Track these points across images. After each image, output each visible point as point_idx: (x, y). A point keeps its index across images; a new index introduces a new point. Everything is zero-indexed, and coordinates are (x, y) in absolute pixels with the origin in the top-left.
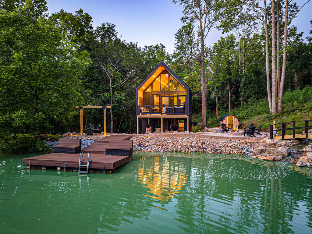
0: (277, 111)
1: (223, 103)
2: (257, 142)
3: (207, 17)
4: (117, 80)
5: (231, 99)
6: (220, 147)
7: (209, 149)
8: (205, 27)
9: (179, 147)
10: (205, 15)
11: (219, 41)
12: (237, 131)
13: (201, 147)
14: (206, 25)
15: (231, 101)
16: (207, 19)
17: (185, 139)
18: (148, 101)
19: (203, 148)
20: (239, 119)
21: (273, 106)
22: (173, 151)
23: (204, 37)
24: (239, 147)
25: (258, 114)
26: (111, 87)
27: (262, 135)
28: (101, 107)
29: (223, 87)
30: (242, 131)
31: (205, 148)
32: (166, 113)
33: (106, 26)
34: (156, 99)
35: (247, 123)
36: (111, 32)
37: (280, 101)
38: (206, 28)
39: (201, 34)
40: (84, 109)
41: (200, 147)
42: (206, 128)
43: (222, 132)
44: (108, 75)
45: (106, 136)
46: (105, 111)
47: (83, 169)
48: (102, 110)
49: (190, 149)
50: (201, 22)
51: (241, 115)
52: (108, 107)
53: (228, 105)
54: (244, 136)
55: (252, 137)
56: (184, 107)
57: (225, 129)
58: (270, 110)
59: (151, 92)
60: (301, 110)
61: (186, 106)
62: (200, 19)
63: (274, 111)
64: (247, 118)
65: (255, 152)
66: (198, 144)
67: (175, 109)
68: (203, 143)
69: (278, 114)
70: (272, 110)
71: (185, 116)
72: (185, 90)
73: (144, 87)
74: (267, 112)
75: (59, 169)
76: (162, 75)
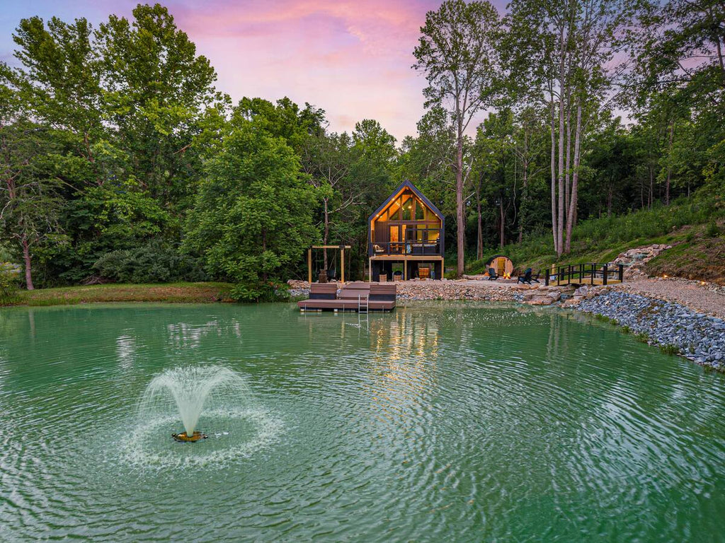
0: (564, 251)
1: (491, 232)
3: (468, 94)
5: (505, 225)
6: (488, 294)
7: (476, 297)
8: (464, 111)
9: (441, 295)
10: (464, 92)
11: (485, 120)
13: (467, 294)
14: (466, 108)
15: (505, 229)
16: (468, 98)
18: (382, 234)
19: (469, 296)
20: (514, 262)
21: (559, 244)
22: (435, 299)
23: (463, 129)
25: (542, 253)
26: (326, 214)
27: (539, 282)
28: (338, 247)
30: (515, 278)
31: (472, 296)
32: (412, 253)
34: (394, 230)
35: (524, 267)
37: (568, 237)
38: (467, 112)
40: (313, 249)
41: (465, 294)
43: (489, 279)
46: (342, 251)
47: (363, 309)
48: (339, 250)
49: (454, 296)
50: (458, 102)
51: (518, 256)
52: (346, 246)
53: (499, 236)
54: (517, 283)
55: (526, 283)
56: (438, 245)
58: (556, 250)
59: (387, 222)
60: (593, 250)
61: (440, 244)
62: (457, 97)
63: (560, 251)
64: (525, 261)
65: (525, 298)
66: (463, 291)
68: (468, 290)
69: (565, 255)
70: (558, 249)
71: (439, 258)
72: (437, 220)
73: (378, 216)
74: (552, 252)
75: (336, 310)
76: (403, 195)
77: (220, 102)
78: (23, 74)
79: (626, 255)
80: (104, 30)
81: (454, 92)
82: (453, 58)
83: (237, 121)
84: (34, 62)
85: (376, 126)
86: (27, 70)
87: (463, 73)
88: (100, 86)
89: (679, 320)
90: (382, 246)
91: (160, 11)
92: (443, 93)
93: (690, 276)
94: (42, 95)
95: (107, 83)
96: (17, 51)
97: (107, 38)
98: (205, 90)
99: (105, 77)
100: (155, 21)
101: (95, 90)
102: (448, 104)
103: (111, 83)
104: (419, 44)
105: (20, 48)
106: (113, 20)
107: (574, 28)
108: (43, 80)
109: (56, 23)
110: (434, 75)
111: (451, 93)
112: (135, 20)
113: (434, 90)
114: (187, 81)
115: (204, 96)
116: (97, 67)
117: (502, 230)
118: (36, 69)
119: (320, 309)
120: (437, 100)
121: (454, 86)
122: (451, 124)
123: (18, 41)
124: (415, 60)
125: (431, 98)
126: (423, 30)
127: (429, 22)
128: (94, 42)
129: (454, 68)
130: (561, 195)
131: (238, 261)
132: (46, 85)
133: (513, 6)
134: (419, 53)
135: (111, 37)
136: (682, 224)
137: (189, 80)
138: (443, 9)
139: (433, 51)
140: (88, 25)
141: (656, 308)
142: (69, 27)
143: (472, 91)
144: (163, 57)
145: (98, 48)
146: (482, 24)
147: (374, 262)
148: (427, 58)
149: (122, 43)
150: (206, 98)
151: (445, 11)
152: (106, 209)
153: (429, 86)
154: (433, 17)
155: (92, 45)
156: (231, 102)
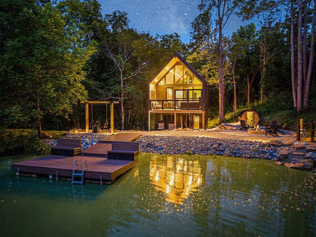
0: (302, 107)
1: (242, 96)
2: (282, 145)
3: (226, 4)
4: (128, 72)
5: (250, 91)
6: (239, 149)
7: (226, 152)
8: (223, 15)
9: (192, 149)
10: (223, 2)
12: (258, 129)
13: (218, 149)
16: (226, 6)
19: (220, 150)
20: (259, 114)
21: (298, 101)
23: (222, 26)
24: (261, 149)
25: (281, 109)
26: (121, 80)
27: (286, 134)
31: (222, 151)
32: (180, 108)
33: (118, 14)
36: (123, 21)
37: (306, 95)
39: (219, 22)
40: (90, 105)
42: (223, 124)
44: (118, 66)
45: (113, 134)
46: (112, 106)
49: (205, 151)
50: (219, 10)
52: (115, 102)
53: (247, 98)
54: (266, 135)
55: (275, 136)
57: (244, 127)
58: (295, 106)
59: (164, 86)
62: (218, 7)
63: (299, 107)
64: (268, 114)
65: (280, 157)
66: (214, 145)
67: (190, 103)
68: (219, 144)
69: (304, 110)
70: (297, 105)
72: (200, 83)
73: (156, 80)
74: (292, 108)
76: (176, 66)
111: (215, 6)
113: (205, 5)
117: (249, 94)
153: (201, 3)
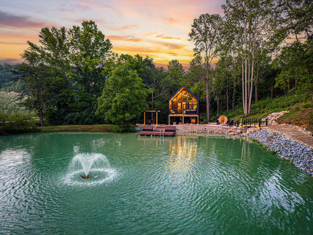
0: (247, 113)
1: (223, 105)
2: (230, 128)
3: (211, 50)
4: (156, 94)
6: (213, 130)
7: (208, 131)
9: (195, 130)
10: (209, 49)
12: (224, 124)
14: (210, 56)
16: (211, 52)
17: (197, 127)
18: (175, 107)
19: (206, 131)
20: (228, 118)
21: (246, 110)
22: (192, 132)
23: (209, 64)
24: (222, 130)
25: (240, 114)
26: (153, 98)
28: (155, 111)
29: (223, 93)
30: (227, 124)
32: (185, 114)
34: (179, 105)
35: (231, 119)
37: (249, 107)
40: (146, 112)
42: (209, 123)
45: (158, 125)
46: (157, 113)
47: (162, 135)
48: (155, 113)
50: (207, 53)
51: (230, 115)
52: (158, 111)
53: (226, 107)
57: (218, 123)
59: (176, 101)
61: (197, 110)
62: (206, 51)
64: (233, 117)
66: (203, 129)
67: (191, 112)
68: (206, 129)
69: (248, 115)
70: (245, 112)
71: (197, 116)
72: (196, 100)
73: (172, 99)
75: (151, 136)
76: (183, 91)
77: (114, 56)
78: (42, 47)
79: (271, 115)
80: (71, 31)
81: (205, 49)
82: (205, 36)
83: (119, 64)
84: (46, 44)
85: (177, 62)
86: (44, 46)
87: (209, 42)
88: (69, 51)
89: (280, 141)
90: (174, 111)
91: (92, 23)
92: (201, 50)
93: (294, 124)
94: (49, 55)
95: (72, 50)
96: (40, 40)
97: (72, 34)
98: (108, 52)
99: (71, 48)
100: (90, 27)
101: (67, 53)
102: (203, 54)
103: (73, 50)
104: (191, 32)
105: (41, 39)
106: (74, 27)
107: (252, 24)
108: (49, 50)
109: (54, 29)
110: (198, 43)
111: (204, 50)
112: (83, 27)
113: (198, 49)
114: (102, 48)
115: (108, 54)
116: (68, 45)
117: (228, 104)
118: (47, 46)
119: (146, 135)
120: (199, 53)
121: (205, 47)
122: (204, 62)
123: (40, 36)
124: (190, 38)
125: (197, 52)
126: (193, 26)
127: (195, 23)
128: (67, 35)
129: (205, 40)
130: (246, 91)
131: (116, 117)
132: (50, 51)
133: (225, 18)
134: (191, 35)
135: (73, 34)
136: (296, 103)
137: (103, 48)
138: (201, 17)
139: (197, 34)
140: (65, 29)
141: (275, 136)
142: (58, 30)
143: (213, 49)
144: (93, 40)
145: (69, 38)
146: (216, 23)
147: (171, 117)
148: (194, 37)
149: (77, 36)
150: (109, 55)
151: (201, 18)
152: (70, 97)
153: (196, 47)
154: (196, 21)
155: (67, 36)
156: (118, 56)
